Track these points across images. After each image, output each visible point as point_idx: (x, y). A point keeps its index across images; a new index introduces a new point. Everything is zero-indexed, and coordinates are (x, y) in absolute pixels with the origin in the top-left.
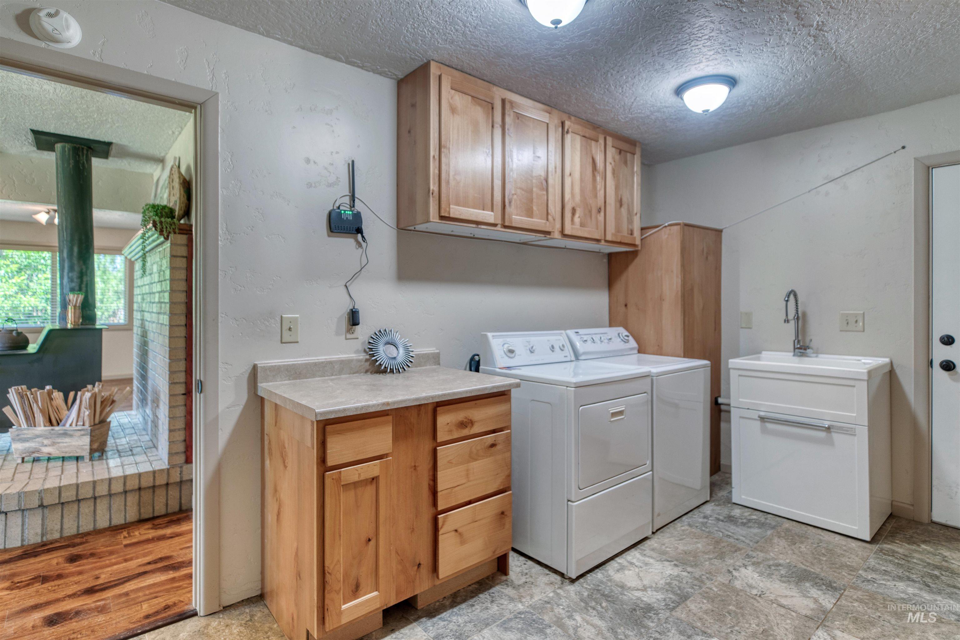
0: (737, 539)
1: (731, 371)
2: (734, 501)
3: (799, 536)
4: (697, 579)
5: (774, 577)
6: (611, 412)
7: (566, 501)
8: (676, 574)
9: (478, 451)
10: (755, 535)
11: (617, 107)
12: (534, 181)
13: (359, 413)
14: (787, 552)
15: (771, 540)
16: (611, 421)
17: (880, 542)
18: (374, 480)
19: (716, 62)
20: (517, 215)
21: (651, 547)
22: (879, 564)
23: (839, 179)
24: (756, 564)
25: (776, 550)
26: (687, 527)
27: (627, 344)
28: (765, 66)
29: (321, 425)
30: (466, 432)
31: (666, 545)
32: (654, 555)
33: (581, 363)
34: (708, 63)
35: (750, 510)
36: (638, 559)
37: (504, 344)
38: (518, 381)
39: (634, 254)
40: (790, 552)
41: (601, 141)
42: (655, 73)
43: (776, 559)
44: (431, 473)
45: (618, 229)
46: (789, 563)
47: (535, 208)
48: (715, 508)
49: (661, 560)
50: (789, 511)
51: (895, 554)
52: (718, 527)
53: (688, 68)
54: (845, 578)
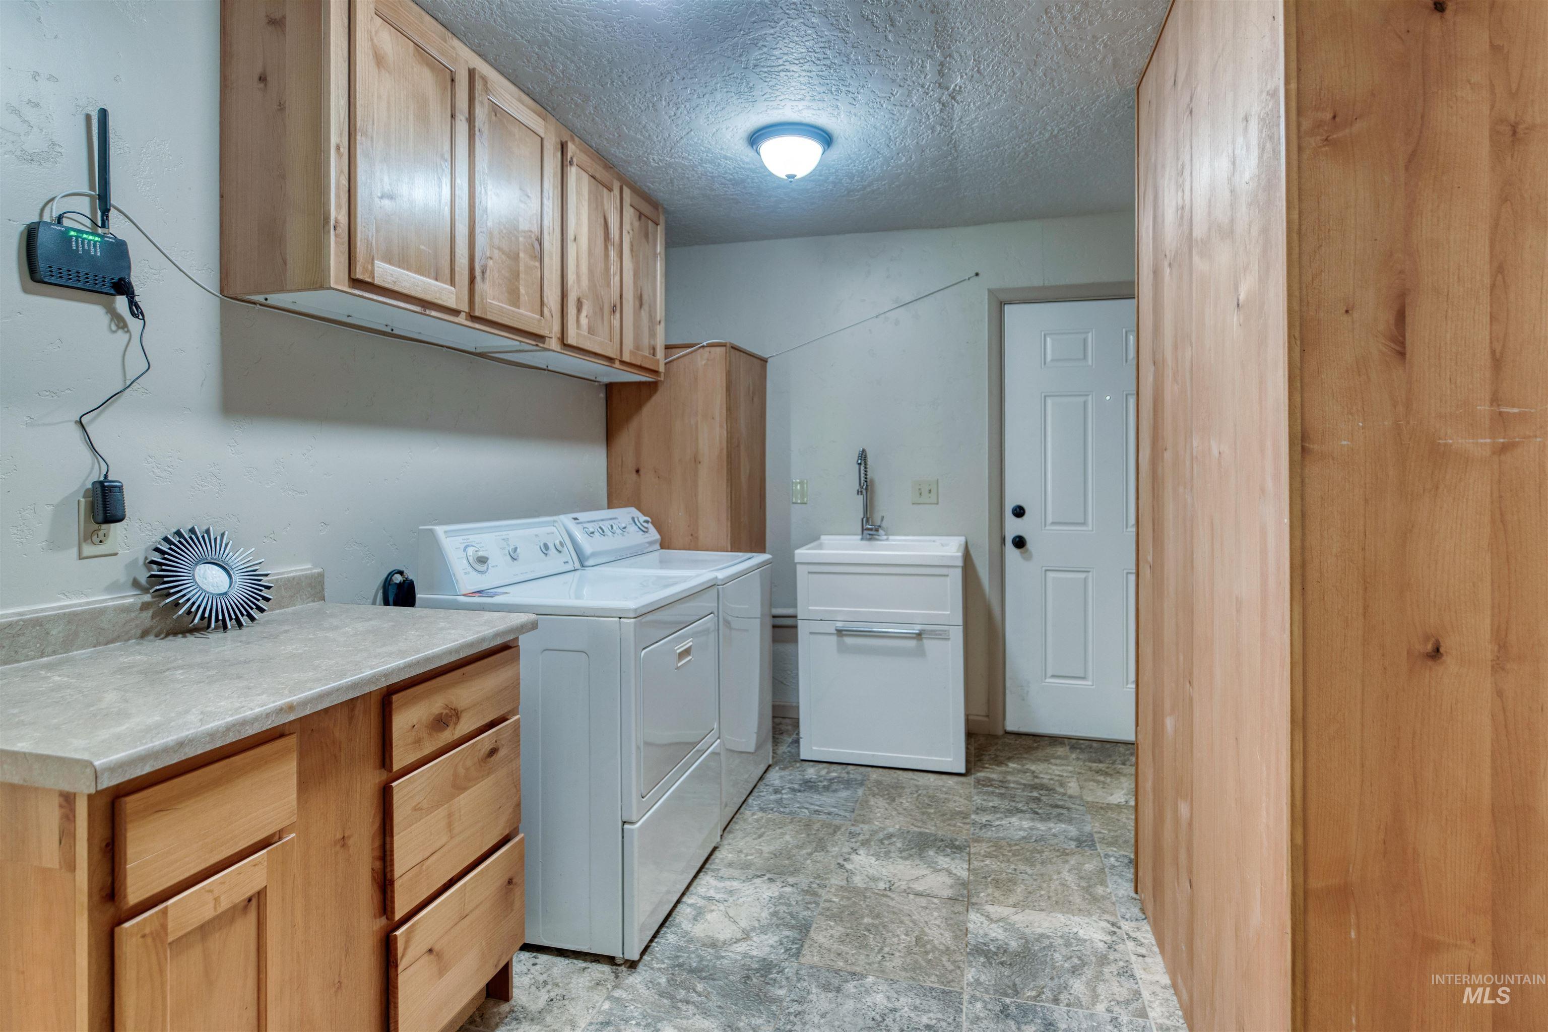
0: (829, 814)
1: (799, 567)
2: (802, 757)
3: (893, 787)
4: (806, 892)
5: (892, 855)
6: (678, 651)
7: (620, 824)
8: (777, 894)
9: (467, 769)
10: (846, 800)
11: (655, 140)
12: (521, 239)
13: (219, 744)
14: (891, 815)
15: (867, 801)
16: (678, 668)
17: (973, 771)
18: (257, 900)
19: (821, 105)
20: (493, 299)
21: (726, 861)
22: (984, 800)
23: (910, 304)
24: (865, 843)
25: (879, 815)
26: (760, 814)
27: (647, 535)
28: (874, 130)
29: (102, 802)
30: (448, 736)
31: (745, 851)
32: (736, 873)
33: (589, 572)
34: (810, 104)
35: (825, 765)
36: (716, 888)
37: (466, 547)
38: (533, 617)
39: (651, 388)
40: (894, 813)
41: (616, 191)
42: (735, 98)
43: (884, 829)
44: (377, 843)
45: (637, 347)
46: (900, 829)
47: (522, 291)
48: (783, 773)
49: (748, 879)
50: (873, 755)
51: (993, 783)
52: (799, 802)
53: (783, 103)
54: (963, 833)
